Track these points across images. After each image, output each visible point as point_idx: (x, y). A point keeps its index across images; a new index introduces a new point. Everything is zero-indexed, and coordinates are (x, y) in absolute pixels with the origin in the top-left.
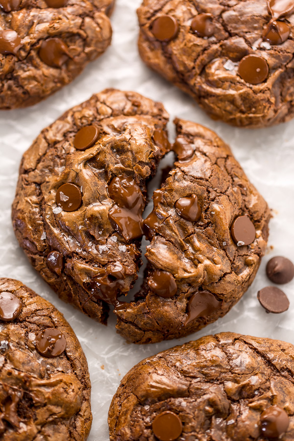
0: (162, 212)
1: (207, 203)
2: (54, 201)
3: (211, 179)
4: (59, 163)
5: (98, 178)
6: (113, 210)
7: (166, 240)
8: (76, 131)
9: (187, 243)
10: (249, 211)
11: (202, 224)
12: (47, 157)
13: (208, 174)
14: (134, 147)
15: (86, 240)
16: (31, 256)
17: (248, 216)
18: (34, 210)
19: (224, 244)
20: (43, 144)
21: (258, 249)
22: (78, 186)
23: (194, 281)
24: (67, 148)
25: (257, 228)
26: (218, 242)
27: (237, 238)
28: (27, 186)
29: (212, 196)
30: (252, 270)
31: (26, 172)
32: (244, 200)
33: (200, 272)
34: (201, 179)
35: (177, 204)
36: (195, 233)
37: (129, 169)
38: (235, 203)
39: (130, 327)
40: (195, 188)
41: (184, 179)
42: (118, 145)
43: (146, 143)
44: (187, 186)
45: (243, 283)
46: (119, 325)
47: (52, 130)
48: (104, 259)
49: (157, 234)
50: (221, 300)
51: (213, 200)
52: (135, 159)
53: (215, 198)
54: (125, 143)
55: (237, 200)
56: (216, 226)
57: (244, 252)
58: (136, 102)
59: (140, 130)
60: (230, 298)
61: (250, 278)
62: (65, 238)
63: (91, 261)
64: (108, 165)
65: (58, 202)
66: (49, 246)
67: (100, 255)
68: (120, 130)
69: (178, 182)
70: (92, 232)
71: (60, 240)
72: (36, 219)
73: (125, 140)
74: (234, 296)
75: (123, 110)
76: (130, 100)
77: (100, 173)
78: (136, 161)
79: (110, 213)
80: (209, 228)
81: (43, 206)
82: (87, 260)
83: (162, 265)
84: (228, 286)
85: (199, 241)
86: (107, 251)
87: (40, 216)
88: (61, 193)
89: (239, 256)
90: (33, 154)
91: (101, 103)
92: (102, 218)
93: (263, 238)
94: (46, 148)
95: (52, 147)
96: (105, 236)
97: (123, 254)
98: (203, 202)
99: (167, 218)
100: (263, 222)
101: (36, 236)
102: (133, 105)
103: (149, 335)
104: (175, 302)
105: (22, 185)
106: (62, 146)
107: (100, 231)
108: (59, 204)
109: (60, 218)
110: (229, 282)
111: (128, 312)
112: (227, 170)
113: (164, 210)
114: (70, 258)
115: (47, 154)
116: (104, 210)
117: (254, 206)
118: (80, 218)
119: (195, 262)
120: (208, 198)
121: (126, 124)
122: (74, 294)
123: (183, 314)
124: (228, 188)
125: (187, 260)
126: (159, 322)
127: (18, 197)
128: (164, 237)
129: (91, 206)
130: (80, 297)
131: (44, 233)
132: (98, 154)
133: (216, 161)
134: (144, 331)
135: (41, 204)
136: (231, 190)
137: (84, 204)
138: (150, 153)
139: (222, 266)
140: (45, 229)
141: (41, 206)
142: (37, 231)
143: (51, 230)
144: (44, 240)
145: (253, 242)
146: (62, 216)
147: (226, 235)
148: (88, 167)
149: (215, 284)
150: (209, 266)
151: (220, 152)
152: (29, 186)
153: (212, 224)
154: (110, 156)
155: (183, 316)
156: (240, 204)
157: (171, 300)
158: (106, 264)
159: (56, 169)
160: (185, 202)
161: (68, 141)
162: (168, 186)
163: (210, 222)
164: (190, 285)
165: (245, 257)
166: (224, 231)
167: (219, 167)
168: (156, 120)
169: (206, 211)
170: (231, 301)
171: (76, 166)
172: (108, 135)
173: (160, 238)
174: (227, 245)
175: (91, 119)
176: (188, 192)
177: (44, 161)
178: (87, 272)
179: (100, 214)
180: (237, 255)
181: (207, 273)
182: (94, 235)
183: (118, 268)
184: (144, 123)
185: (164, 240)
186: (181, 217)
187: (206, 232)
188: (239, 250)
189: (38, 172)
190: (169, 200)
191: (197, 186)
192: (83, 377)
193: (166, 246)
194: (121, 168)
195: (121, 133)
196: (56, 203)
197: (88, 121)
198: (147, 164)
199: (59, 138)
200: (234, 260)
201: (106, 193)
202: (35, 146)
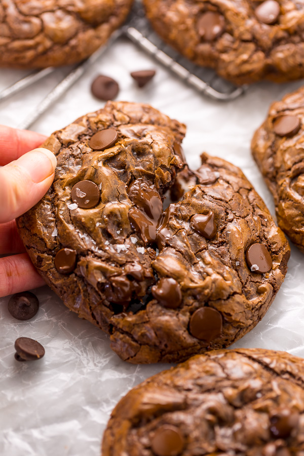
1: (223, 222)
2: (68, 198)
3: (231, 202)
4: (75, 162)
5: (118, 177)
6: (133, 210)
9: (198, 258)
10: (267, 241)
11: (216, 242)
13: (229, 197)
14: (156, 151)
15: (103, 238)
17: (266, 245)
18: (46, 206)
19: (237, 264)
22: (97, 184)
24: (83, 148)
26: (231, 261)
27: (251, 260)
29: (230, 218)
34: (221, 200)
35: (192, 219)
36: (207, 249)
37: (150, 172)
38: (254, 230)
40: (213, 207)
41: (203, 197)
42: (139, 148)
43: (169, 148)
44: (205, 204)
45: (253, 308)
48: (122, 258)
49: (167, 246)
51: (231, 221)
52: (157, 162)
54: (147, 146)
55: (256, 227)
56: (231, 246)
57: (257, 279)
59: (162, 136)
62: (80, 235)
63: (107, 259)
64: (129, 165)
66: (61, 243)
67: (118, 255)
68: (140, 136)
69: (197, 199)
70: (109, 230)
71: (74, 236)
73: (146, 144)
77: (120, 173)
78: (157, 165)
79: (130, 213)
80: (223, 247)
82: (103, 259)
84: (236, 307)
85: (211, 257)
86: (125, 251)
87: (52, 213)
88: (78, 189)
89: (251, 281)
92: (121, 217)
96: (123, 236)
97: (141, 256)
98: (220, 222)
99: (180, 229)
107: (118, 230)
108: (75, 201)
109: (75, 214)
110: (238, 303)
114: (85, 255)
116: (124, 208)
118: (98, 215)
119: (204, 275)
120: (226, 219)
121: (146, 130)
124: (248, 215)
129: (109, 204)
131: (56, 230)
132: (119, 153)
135: (53, 201)
136: (251, 217)
137: (103, 201)
138: (173, 158)
139: (231, 283)
140: (57, 226)
141: (52, 203)
142: (48, 227)
143: (65, 226)
144: (56, 237)
146: (77, 213)
147: (240, 255)
148: (107, 166)
149: (223, 301)
153: (227, 244)
154: (130, 157)
158: (124, 264)
159: (71, 167)
160: (201, 218)
162: (185, 200)
163: (225, 242)
165: (257, 284)
166: (239, 250)
169: (222, 231)
171: (95, 163)
172: (126, 139)
174: (240, 266)
176: (205, 209)
178: (102, 270)
179: (119, 212)
180: (249, 280)
182: (111, 233)
183: (136, 268)
186: (195, 231)
187: (220, 250)
188: (252, 276)
190: (184, 213)
191: (216, 206)
194: (142, 171)
195: (141, 138)
196: (72, 199)
198: (168, 170)
200: (246, 283)
201: (125, 193)
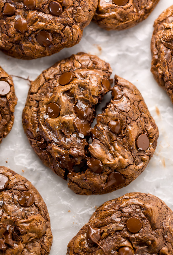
0: (100, 127)
1: (125, 125)
2: (45, 112)
3: (129, 112)
4: (50, 91)
5: (70, 102)
6: (76, 120)
7: (101, 142)
8: (61, 74)
9: (111, 145)
10: (147, 132)
11: (121, 136)
12: (44, 87)
13: (128, 109)
14: (91, 87)
15: (60, 134)
16: (30, 139)
17: (146, 134)
18: (34, 115)
19: (131, 148)
20: (42, 80)
21: (149, 153)
22: (58, 105)
23: (112, 166)
24: (55, 83)
25: (150, 142)
26: (128, 147)
27: (139, 146)
28: (31, 102)
29: (128, 122)
30: (145, 164)
31: (32, 93)
32: (146, 126)
33: (116, 162)
34: (124, 111)
35: (109, 124)
36: (116, 140)
37: (86, 99)
38: (140, 127)
39: (75, 185)
40: (120, 116)
41: (115, 110)
42: (82, 85)
43: (97, 85)
44: (116, 114)
45: (139, 170)
46: (70, 183)
47: (48, 72)
48: (68, 146)
49: (96, 138)
50: (125, 178)
51: (129, 124)
52: (90, 94)
53: (130, 123)
54: (86, 84)
55: (142, 125)
56: (128, 138)
57: (142, 154)
58: (95, 62)
59: (95, 78)
60: (130, 177)
61: (143, 168)
62: (49, 132)
63: (61, 146)
64: (76, 95)
65: (47, 112)
66: (40, 135)
67: (66, 144)
68: (84, 77)
69: (111, 112)
70: (63, 131)
71: (46, 133)
72: (35, 120)
73: (86, 83)
74: (133, 177)
75: (87, 65)
76: (92, 61)
77: (71, 99)
78: (90, 95)
79: (74, 122)
80: (125, 139)
81: (39, 114)
82: (59, 146)
83: (96, 156)
84: (130, 171)
85: (118, 145)
86: (70, 142)
87: (37, 119)
88: (49, 107)
89: (138, 155)
90: (37, 84)
91: (76, 60)
92: (69, 124)
93: (153, 148)
94: (44, 82)
95: (47, 82)
96: (70, 133)
97: (78, 144)
98: (123, 124)
99: (103, 130)
100: (154, 139)
101: (34, 129)
102: (93, 63)
103: (85, 191)
104: (101, 176)
105: (29, 101)
106: (52, 82)
107: (67, 130)
108: (48, 114)
109: (47, 121)
110: (131, 169)
111: (75, 178)
112: (138, 108)
113: (101, 126)
114: (50, 143)
115: (44, 85)
116: (71, 119)
117: (150, 129)
118: (58, 123)
119: (114, 156)
120: (126, 123)
121: (88, 74)
122: (51, 162)
123: (104, 183)
124: (138, 118)
125: (110, 155)
126: (91, 185)
127: (26, 106)
128: (100, 141)
129: (64, 117)
130: (54, 165)
131: (38, 128)
132: (71, 89)
133: (134, 102)
134: (82, 189)
135: (38, 112)
136: (139, 120)
137: (61, 115)
138: (99, 91)
139: (128, 160)
140: (39, 126)
141: (38, 113)
142: (34, 126)
143: (42, 127)
144: (38, 132)
145: (147, 149)
146: (48, 120)
147: (133, 144)
148: (65, 95)
149: (123, 169)
150: (121, 160)
151: (137, 98)
152: (32, 102)
153: (126, 137)
154: (77, 90)
155: (104, 184)
156: (143, 128)
157: (98, 174)
158: (69, 149)
159: (48, 94)
160: (113, 123)
161: (56, 79)
162: (106, 113)
163: (126, 136)
164: (110, 168)
165: (141, 156)
166: (132, 141)
167: (135, 106)
168: (105, 73)
169: (124, 129)
170: (131, 179)
171: (58, 94)
172: (77, 79)
173: (97, 141)
174: (133, 149)
175: (70, 68)
176: (116, 118)
177: (42, 89)
178: (58, 152)
179: (68, 121)
180: (137, 155)
181: (120, 163)
182: (64, 132)
183: (75, 151)
184: (98, 74)
185: (100, 142)
186: (110, 131)
187: (123, 140)
188: (139, 152)
189: (38, 94)
190: (105, 121)
191: (121, 115)
192: (45, 215)
193: (100, 146)
194: (82, 98)
195: (84, 79)
196: (46, 113)
197: (68, 70)
198: (97, 97)
199: (51, 77)
200: (136, 157)
201: (73, 110)
202: (38, 80)
